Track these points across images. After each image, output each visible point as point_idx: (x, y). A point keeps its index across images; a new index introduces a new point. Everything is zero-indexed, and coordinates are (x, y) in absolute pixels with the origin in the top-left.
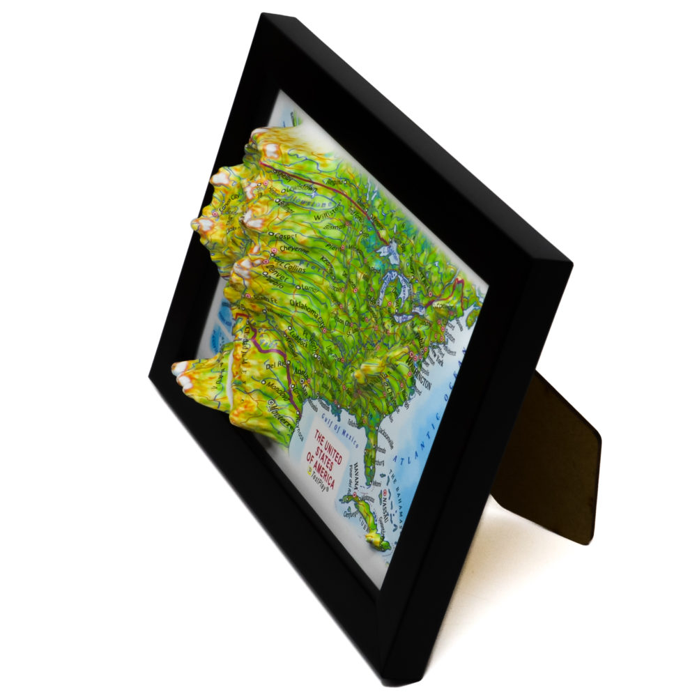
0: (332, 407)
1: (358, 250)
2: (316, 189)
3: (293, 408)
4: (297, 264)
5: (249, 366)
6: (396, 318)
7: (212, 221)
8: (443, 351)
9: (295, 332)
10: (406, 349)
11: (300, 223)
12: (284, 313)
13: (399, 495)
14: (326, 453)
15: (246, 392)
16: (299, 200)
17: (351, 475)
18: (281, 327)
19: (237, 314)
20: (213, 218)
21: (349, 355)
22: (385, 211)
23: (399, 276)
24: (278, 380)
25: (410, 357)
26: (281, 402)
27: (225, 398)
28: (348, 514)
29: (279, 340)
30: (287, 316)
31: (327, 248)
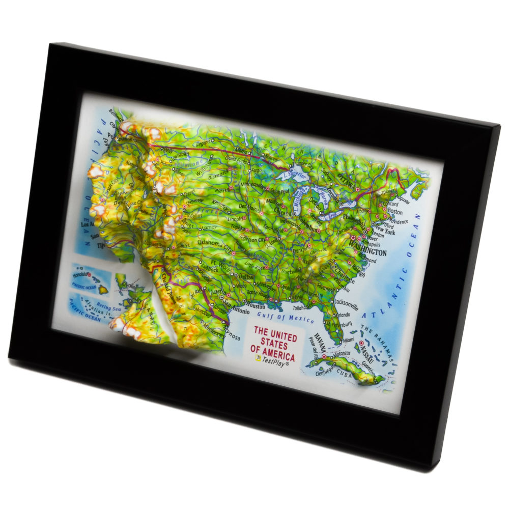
0: (267, 304)
1: (252, 184)
2: (189, 153)
3: (218, 321)
4: (196, 212)
5: (183, 301)
6: (322, 218)
7: (102, 206)
8: (391, 224)
9: (205, 264)
10: (347, 236)
11: (191, 181)
12: (195, 252)
13: (379, 339)
14: (275, 339)
15: (186, 321)
16: (184, 164)
17: (313, 344)
18: (194, 263)
19: (154, 267)
20: (102, 204)
21: (273, 261)
22: (275, 147)
23: (312, 188)
24: (199, 304)
25: (351, 241)
26: (207, 320)
27: (162, 333)
28: (322, 372)
29: (189, 275)
30: (198, 254)
31: (216, 193)
